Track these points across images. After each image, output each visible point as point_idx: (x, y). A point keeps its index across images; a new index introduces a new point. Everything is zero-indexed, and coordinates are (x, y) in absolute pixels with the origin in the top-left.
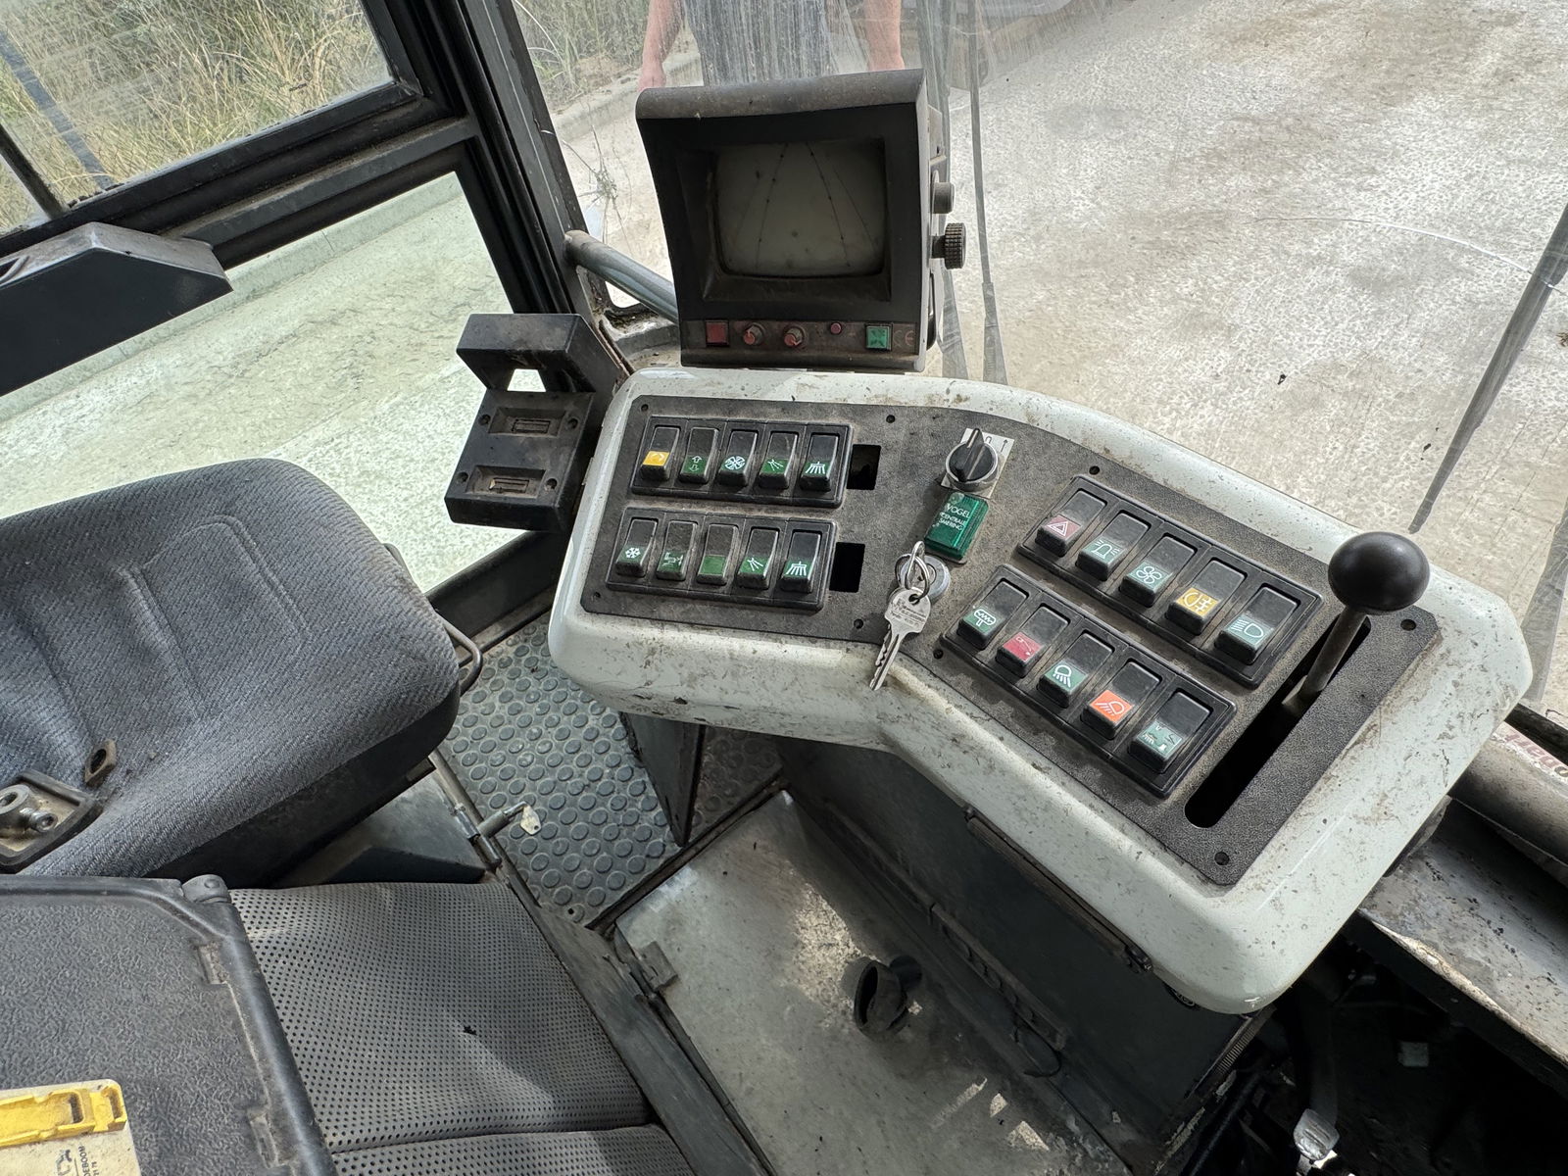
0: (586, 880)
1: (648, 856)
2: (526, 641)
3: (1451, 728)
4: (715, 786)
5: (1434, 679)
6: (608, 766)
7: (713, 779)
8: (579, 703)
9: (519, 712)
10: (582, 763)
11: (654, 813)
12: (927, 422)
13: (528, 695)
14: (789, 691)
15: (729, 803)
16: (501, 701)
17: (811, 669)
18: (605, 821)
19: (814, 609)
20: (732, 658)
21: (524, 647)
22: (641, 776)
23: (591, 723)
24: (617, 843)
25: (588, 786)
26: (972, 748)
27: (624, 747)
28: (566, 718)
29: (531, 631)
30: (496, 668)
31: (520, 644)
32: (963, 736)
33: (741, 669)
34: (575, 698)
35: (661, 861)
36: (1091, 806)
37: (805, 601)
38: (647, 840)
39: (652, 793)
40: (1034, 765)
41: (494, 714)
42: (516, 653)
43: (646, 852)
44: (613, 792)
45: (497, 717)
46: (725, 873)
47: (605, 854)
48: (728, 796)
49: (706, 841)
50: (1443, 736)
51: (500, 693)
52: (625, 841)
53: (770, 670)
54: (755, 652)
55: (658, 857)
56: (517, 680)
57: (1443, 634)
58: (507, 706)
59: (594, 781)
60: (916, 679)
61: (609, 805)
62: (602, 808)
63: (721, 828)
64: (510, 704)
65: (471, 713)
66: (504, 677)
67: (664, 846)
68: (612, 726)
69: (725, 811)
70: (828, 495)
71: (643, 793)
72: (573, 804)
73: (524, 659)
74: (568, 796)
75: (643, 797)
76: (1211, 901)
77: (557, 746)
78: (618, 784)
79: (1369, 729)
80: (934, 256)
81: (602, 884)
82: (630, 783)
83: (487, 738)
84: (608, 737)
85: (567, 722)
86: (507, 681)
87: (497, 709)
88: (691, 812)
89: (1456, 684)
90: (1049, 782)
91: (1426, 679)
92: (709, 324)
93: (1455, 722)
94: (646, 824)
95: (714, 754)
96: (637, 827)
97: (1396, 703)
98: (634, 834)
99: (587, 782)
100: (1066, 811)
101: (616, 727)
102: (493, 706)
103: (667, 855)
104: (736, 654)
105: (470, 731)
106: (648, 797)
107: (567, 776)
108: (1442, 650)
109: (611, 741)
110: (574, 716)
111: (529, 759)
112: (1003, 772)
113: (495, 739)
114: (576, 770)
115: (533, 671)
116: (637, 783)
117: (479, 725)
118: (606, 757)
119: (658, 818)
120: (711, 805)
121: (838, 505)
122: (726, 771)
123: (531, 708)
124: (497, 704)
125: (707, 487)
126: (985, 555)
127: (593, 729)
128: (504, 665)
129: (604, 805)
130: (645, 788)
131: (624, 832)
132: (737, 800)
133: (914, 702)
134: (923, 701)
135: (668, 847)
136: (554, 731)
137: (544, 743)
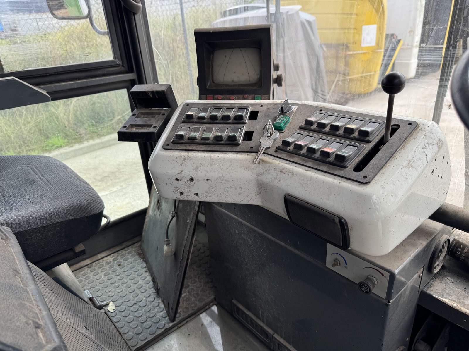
0: (130, 337)
1: (158, 328)
2: (118, 256)
3: (426, 146)
4: (188, 304)
5: (418, 134)
6: (145, 297)
7: (187, 301)
8: (136, 276)
9: (111, 279)
10: (135, 296)
11: (161, 313)
12: (272, 106)
13: (116, 273)
14: (229, 169)
15: (193, 310)
16: (104, 275)
17: (236, 160)
18: (141, 316)
19: (238, 145)
20: (211, 159)
21: (117, 258)
22: (158, 300)
23: (140, 282)
24: (145, 323)
25: (136, 304)
26: (287, 171)
27: (153, 290)
28: (130, 281)
29: (120, 253)
30: (104, 264)
31: (116, 257)
32: (284, 169)
33: (213, 163)
34: (134, 274)
35: (163, 330)
36: (324, 175)
37: (235, 142)
38: (158, 322)
39: (163, 306)
40: (306, 170)
41: (101, 279)
42: (113, 260)
43: (157, 327)
44: (146, 306)
45: (102, 280)
46: (189, 335)
47: (140, 327)
48: (192, 307)
49: (182, 324)
50: (424, 148)
51: (104, 272)
52: (149, 323)
53: (223, 162)
54: (218, 157)
55: (162, 328)
56: (112, 268)
57: (419, 125)
58: (107, 277)
59: (138, 302)
60: (269, 159)
61: (143, 310)
62: (141, 311)
63: (189, 319)
64: (108, 276)
65: (92, 279)
66: (107, 267)
67: (165, 324)
68: (148, 284)
69: (191, 312)
70: (243, 121)
71: (158, 306)
72: (129, 310)
73: (116, 262)
74: (127, 307)
75: (158, 307)
76: (363, 189)
77: (125, 290)
78: (148, 303)
79: (403, 146)
80: (274, 83)
81: (137, 338)
82: (153, 303)
83: (97, 287)
84: (146, 287)
85: (130, 282)
86: (108, 269)
87: (102, 277)
88: (176, 312)
89: (425, 135)
90: (311, 173)
91: (416, 134)
92: (208, 95)
93: (426, 145)
94: (158, 317)
95: (188, 293)
96: (154, 318)
97: (409, 140)
98: (153, 320)
99: (136, 302)
100: (317, 178)
101: (150, 283)
102: (101, 277)
103: (165, 328)
104: (212, 158)
105: (90, 285)
106: (160, 307)
107: (128, 300)
108: (420, 128)
109: (147, 289)
110: (133, 280)
111: (113, 294)
112: (296, 175)
113: (100, 288)
114: (132, 298)
115: (119, 265)
116: (156, 303)
117: (94, 283)
118: (144, 294)
119: (163, 315)
120: (185, 310)
121: (246, 123)
122: (193, 299)
123: (116, 278)
124: (103, 276)
125: (206, 120)
126: (290, 130)
127: (140, 284)
128: (108, 263)
129: (141, 310)
130: (159, 304)
131: (149, 319)
132: (196, 308)
133: (268, 165)
134: (271, 163)
135: (166, 325)
136: (125, 285)
137: (120, 289)
